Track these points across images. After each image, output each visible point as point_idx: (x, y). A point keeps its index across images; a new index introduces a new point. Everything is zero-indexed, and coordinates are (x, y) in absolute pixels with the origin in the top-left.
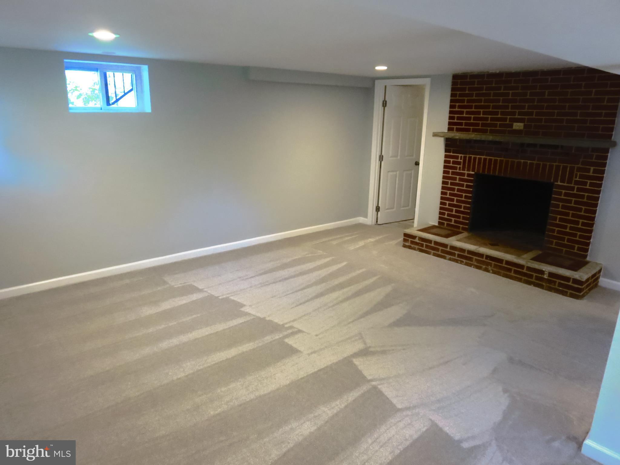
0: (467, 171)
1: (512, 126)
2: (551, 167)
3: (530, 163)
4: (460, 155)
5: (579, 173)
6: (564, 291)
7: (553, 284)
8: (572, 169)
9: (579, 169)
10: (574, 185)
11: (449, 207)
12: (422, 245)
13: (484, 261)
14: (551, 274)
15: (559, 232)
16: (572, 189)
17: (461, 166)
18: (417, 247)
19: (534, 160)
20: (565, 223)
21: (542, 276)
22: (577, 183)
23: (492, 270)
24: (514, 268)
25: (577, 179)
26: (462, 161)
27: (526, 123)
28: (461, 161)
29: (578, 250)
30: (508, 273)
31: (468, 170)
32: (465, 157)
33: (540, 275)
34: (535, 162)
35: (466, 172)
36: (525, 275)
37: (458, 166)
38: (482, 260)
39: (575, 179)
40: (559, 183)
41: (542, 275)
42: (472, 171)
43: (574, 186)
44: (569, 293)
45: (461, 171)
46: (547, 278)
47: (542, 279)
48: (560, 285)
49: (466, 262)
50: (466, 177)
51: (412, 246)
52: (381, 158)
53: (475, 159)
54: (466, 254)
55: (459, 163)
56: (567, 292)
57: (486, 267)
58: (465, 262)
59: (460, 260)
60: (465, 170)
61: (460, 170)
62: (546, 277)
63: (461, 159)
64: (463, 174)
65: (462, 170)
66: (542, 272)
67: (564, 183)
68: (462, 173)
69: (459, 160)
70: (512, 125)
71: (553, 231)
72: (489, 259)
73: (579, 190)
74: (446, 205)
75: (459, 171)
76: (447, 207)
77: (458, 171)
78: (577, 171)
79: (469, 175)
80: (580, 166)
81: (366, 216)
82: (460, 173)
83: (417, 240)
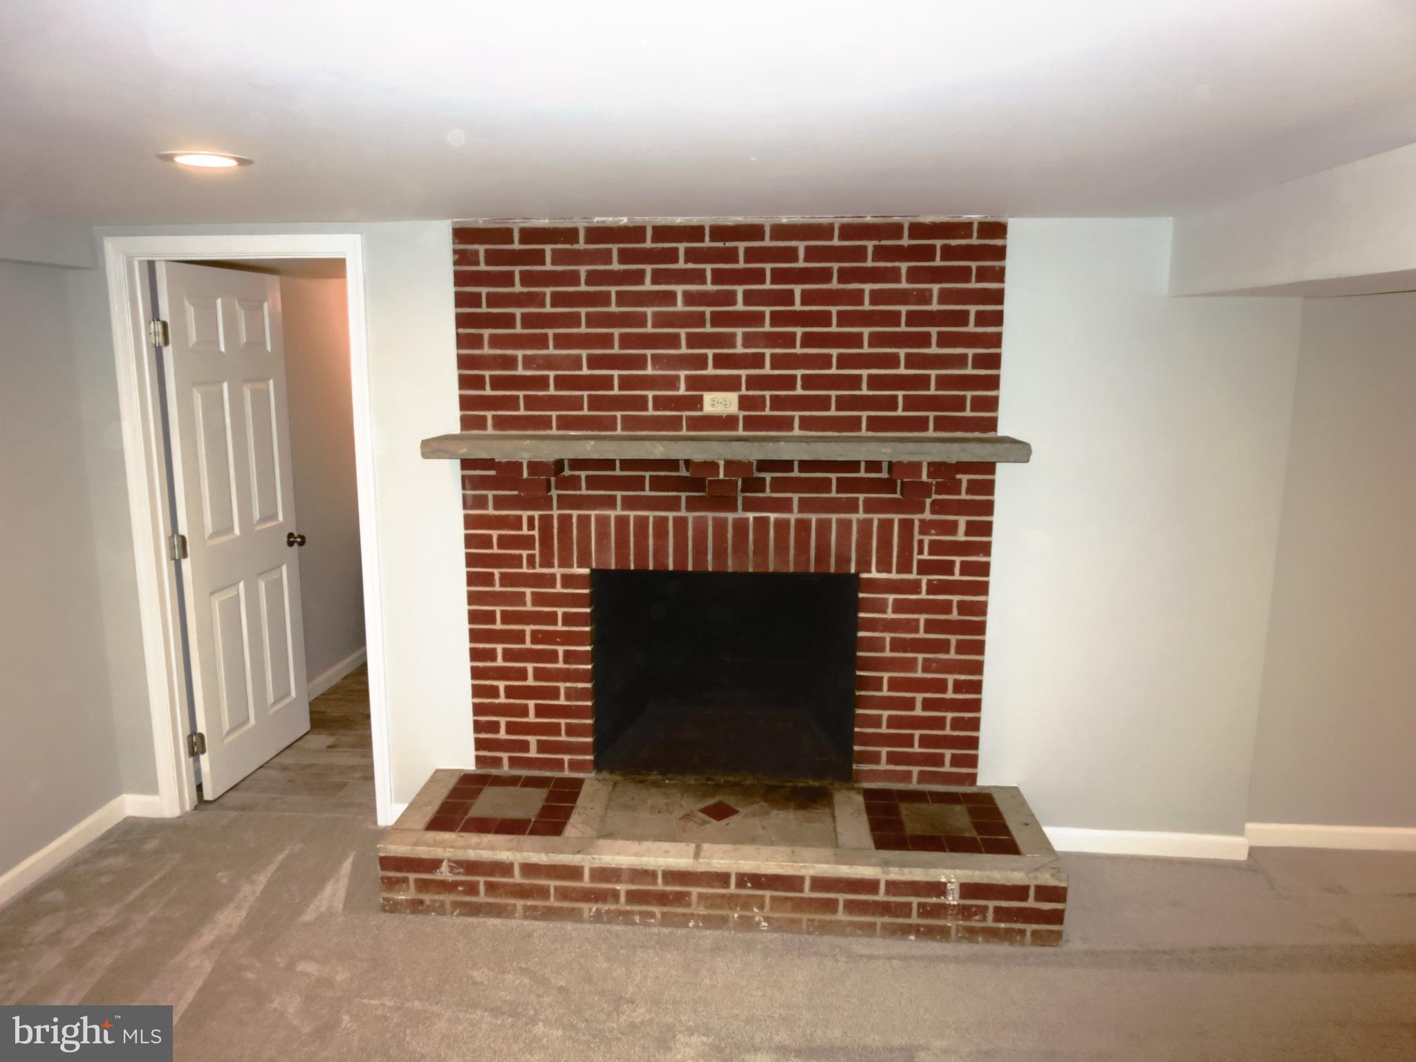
0: (560, 566)
1: (697, 403)
2: (845, 526)
3: (777, 521)
4: (525, 514)
5: (927, 539)
6: (1013, 930)
7: (977, 918)
8: (906, 526)
9: (926, 527)
10: (919, 573)
11: (512, 701)
12: (472, 889)
13: (732, 896)
14: (969, 890)
15: (893, 722)
16: (914, 587)
17: (537, 552)
18: (447, 898)
19: (790, 510)
20: (906, 691)
21: (942, 900)
22: (925, 567)
23: (767, 919)
24: (842, 897)
25: (926, 556)
26: (536, 533)
27: (744, 392)
28: (531, 533)
29: (953, 764)
30: (828, 917)
31: (566, 562)
32: (546, 522)
33: (934, 900)
34: (793, 517)
35: (557, 571)
36: (885, 908)
37: (525, 553)
38: (723, 896)
39: (921, 557)
40: (874, 574)
41: (938, 896)
42: (580, 566)
43: (919, 577)
44: (1028, 934)
45: (539, 570)
46: (955, 903)
47: (940, 910)
48: (1001, 914)
49: (664, 914)
50: (559, 589)
51: (427, 898)
52: (179, 547)
53: (584, 521)
54: (660, 886)
55: (527, 542)
56: (1022, 932)
57: (743, 913)
58: (659, 916)
59: (641, 913)
60: (551, 565)
61: (534, 568)
62: (953, 899)
63: (531, 527)
64: (549, 580)
65: (542, 566)
66: (938, 888)
67: (890, 571)
68: (542, 576)
69: (525, 531)
70: (700, 400)
71: (876, 722)
72: (749, 885)
73: (933, 588)
74: (497, 696)
75: (532, 571)
76: (502, 700)
77: (525, 570)
78: (921, 533)
79: (569, 580)
80: (927, 515)
81: (150, 786)
82: (535, 575)
83: (444, 873)
